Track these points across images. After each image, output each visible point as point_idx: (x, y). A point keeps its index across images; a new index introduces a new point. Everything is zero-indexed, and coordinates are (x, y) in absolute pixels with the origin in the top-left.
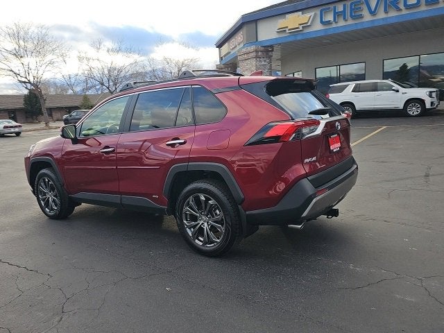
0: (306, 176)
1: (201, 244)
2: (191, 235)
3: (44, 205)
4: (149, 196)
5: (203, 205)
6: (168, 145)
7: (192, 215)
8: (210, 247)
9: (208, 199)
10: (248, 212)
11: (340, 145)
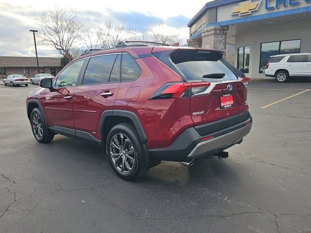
0: (194, 125)
1: (120, 170)
2: (114, 163)
3: (36, 133)
4: (90, 132)
5: (122, 142)
6: (102, 96)
7: (116, 148)
8: (125, 173)
9: (125, 138)
10: (150, 150)
11: (232, 102)
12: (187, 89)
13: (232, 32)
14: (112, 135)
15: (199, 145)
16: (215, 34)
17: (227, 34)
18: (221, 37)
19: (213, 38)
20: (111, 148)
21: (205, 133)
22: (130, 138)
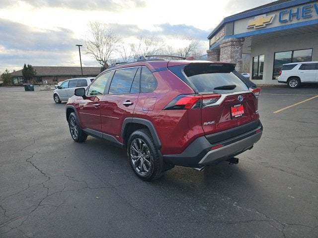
0: (204, 134)
1: (139, 171)
2: (134, 164)
3: (73, 133)
4: (115, 135)
5: (140, 147)
6: (125, 105)
7: (135, 152)
8: (143, 174)
9: (143, 143)
10: (164, 155)
11: (243, 112)
12: (199, 101)
14: (132, 140)
15: (210, 152)
16: (232, 45)
17: (243, 45)
18: (238, 48)
20: (131, 151)
21: (214, 142)
22: (147, 143)
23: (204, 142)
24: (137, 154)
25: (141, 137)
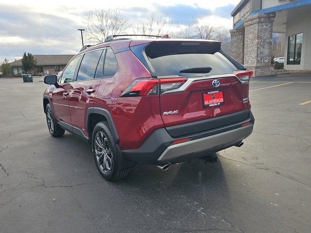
0: (164, 126)
1: (102, 168)
2: (98, 161)
3: (50, 127)
4: (81, 129)
5: (103, 141)
6: (88, 92)
8: (106, 172)
9: (104, 137)
10: (123, 151)
11: (222, 100)
13: (280, 19)
14: (95, 134)
15: (170, 148)
16: (259, 22)
17: (273, 21)
18: (267, 25)
19: (256, 26)
20: (95, 146)
21: (178, 136)
22: (107, 137)
23: (164, 136)
24: (101, 150)
25: (102, 130)
